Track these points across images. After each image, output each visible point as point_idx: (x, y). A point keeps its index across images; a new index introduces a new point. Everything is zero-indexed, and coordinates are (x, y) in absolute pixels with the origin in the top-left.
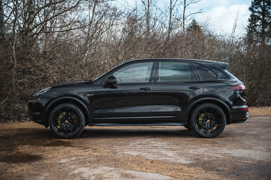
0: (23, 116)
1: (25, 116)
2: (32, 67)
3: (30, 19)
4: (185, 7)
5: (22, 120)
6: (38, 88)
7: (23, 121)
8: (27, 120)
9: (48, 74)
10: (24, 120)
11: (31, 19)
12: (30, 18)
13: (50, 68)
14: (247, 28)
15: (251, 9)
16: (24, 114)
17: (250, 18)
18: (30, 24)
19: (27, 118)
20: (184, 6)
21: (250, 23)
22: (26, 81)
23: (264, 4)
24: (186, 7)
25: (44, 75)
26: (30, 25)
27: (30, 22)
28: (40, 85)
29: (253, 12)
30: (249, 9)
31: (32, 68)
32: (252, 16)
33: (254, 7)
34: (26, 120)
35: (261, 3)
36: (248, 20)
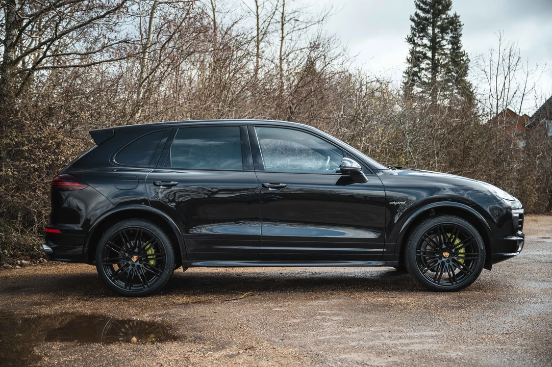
0: (6, 256)
1: (11, 254)
2: (26, 143)
3: (10, 39)
4: (283, 38)
5: (4, 264)
6: (40, 190)
7: (8, 267)
8: (17, 263)
9: (63, 158)
10: (10, 264)
11: (13, 37)
12: (11, 35)
13: (65, 145)
14: (404, 75)
15: (410, 40)
16: (8, 251)
17: (409, 56)
18: (10, 49)
19: (15, 260)
20: (281, 35)
21: (410, 65)
22: (12, 173)
23: (433, 30)
24: (285, 38)
25: (53, 161)
26: (10, 51)
27: (11, 45)
28: (44, 183)
29: (416, 44)
30: (406, 40)
31: (27, 145)
32: (412, 52)
33: (416, 36)
34: (13, 264)
35: (428, 30)
36: (406, 61)
